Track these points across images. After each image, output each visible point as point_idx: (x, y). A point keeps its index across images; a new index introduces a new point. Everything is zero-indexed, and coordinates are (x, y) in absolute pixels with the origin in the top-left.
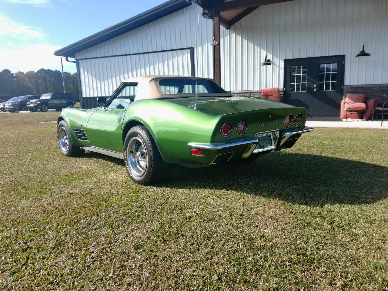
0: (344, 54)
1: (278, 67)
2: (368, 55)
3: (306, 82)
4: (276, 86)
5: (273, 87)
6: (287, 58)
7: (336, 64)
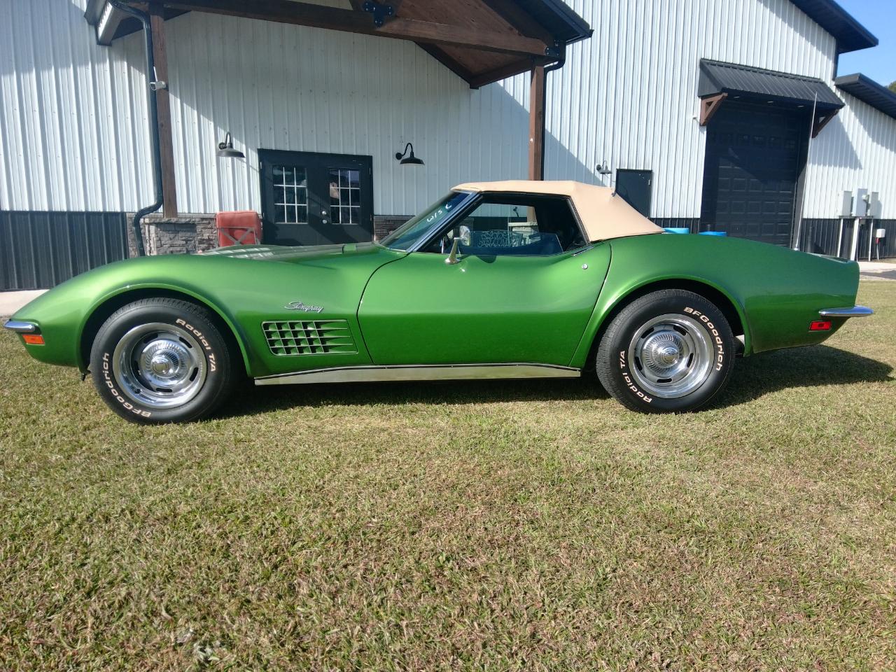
0: (371, 155)
1: (245, 165)
2: (419, 162)
3: (305, 203)
4: (244, 208)
5: (238, 210)
6: (264, 147)
7: (358, 173)
